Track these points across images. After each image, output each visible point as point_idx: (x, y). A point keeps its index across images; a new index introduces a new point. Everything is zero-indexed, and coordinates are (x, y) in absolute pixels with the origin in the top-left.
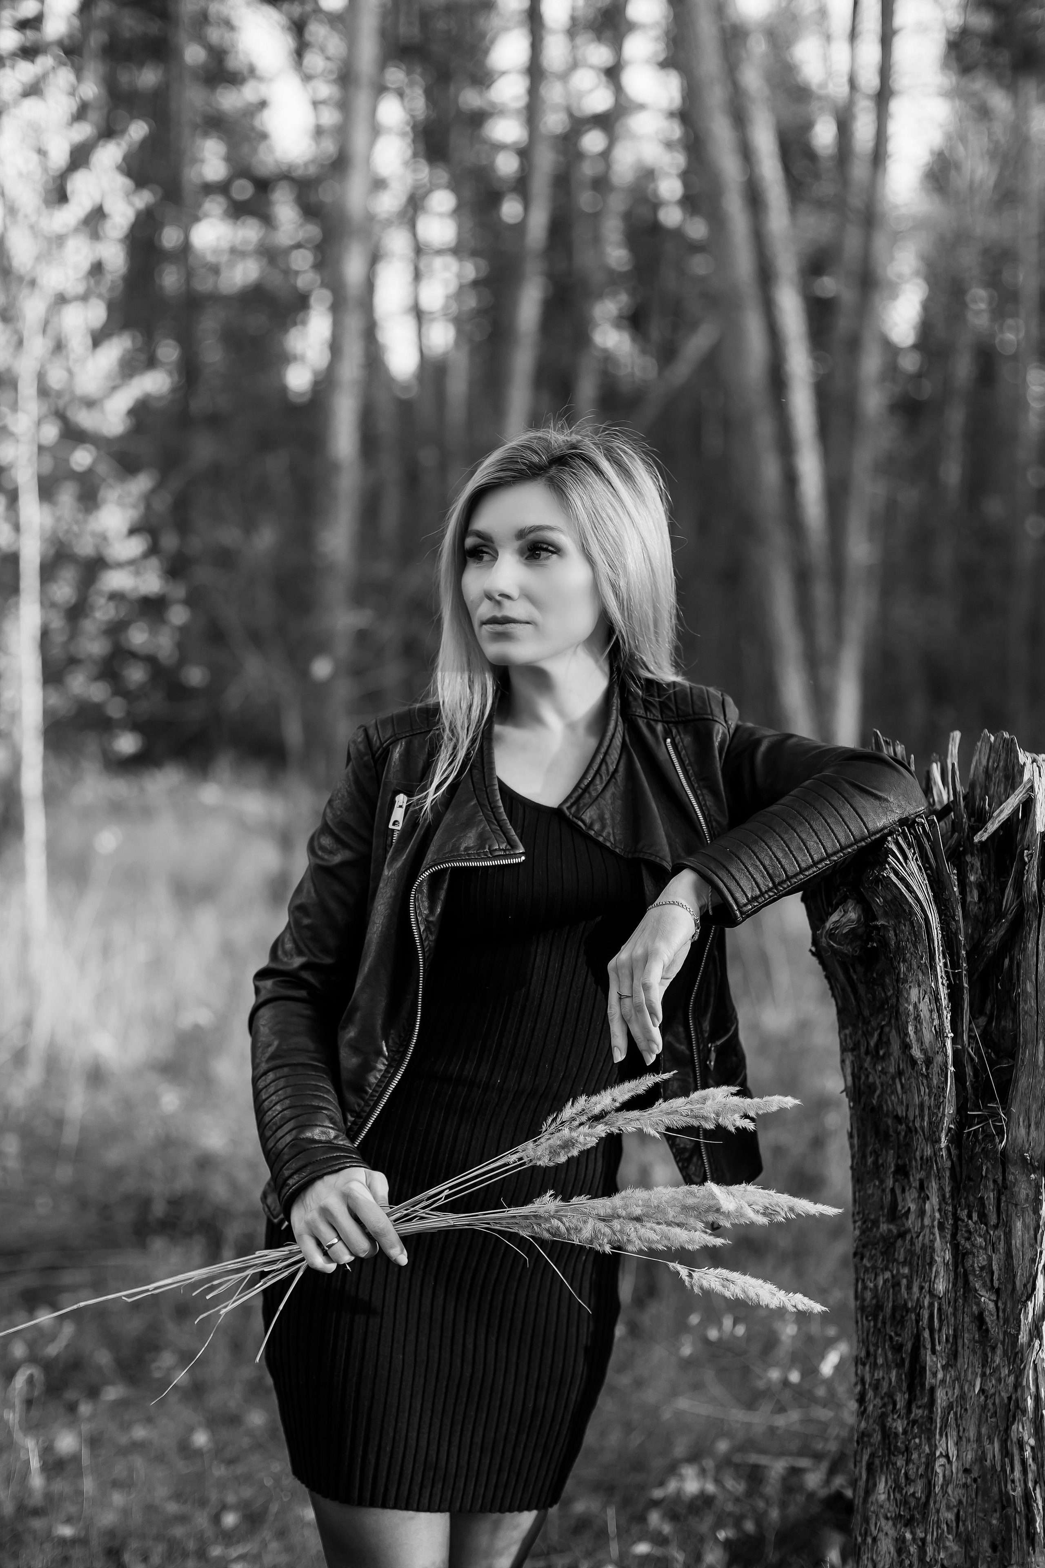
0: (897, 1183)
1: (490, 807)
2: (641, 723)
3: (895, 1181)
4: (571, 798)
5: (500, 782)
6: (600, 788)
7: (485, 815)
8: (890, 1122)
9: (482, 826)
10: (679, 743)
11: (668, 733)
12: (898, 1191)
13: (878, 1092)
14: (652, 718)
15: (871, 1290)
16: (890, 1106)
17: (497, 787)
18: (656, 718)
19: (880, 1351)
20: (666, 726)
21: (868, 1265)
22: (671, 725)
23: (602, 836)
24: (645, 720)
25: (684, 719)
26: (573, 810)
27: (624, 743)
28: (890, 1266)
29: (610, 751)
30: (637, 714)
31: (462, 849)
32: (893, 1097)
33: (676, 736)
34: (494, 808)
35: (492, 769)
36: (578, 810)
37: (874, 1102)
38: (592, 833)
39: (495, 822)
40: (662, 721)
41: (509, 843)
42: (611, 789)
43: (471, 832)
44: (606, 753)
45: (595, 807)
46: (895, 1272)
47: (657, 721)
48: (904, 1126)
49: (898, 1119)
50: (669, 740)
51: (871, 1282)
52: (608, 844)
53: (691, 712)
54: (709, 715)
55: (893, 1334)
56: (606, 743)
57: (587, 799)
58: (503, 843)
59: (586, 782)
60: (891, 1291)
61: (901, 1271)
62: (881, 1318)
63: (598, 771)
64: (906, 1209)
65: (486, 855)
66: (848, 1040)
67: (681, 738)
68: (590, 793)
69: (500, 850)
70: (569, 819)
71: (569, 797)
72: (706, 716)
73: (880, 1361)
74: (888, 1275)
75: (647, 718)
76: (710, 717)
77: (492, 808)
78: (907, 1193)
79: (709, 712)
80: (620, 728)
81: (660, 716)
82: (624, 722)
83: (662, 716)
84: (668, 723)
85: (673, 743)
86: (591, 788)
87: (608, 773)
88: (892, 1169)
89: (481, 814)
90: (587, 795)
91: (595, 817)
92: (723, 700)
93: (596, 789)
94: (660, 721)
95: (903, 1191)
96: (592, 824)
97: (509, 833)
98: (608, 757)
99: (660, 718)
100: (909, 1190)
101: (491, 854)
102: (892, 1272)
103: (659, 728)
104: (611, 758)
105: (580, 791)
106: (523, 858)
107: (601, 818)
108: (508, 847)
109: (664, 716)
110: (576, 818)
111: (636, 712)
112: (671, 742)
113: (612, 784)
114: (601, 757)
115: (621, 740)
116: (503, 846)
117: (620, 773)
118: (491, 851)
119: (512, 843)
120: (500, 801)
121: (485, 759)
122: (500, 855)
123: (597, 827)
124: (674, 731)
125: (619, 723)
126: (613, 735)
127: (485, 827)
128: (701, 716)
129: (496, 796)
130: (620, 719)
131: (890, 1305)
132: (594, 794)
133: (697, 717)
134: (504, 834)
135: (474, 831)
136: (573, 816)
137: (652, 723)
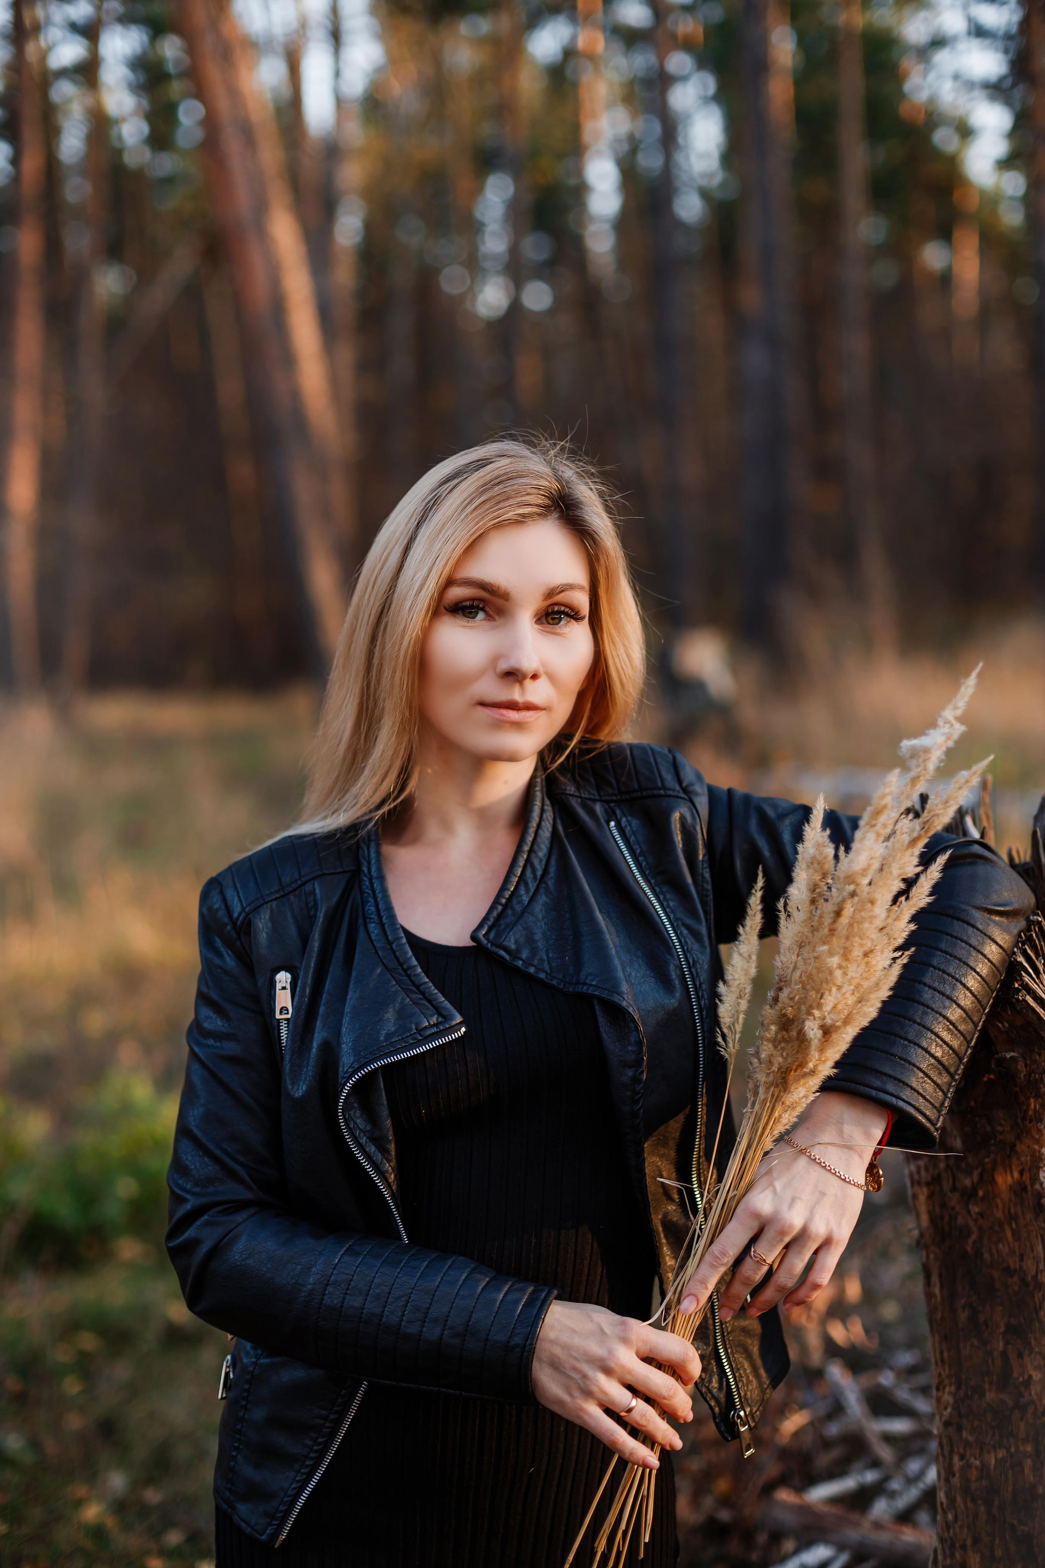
0: (1010, 1346)
1: (403, 969)
2: (575, 803)
3: (1007, 1343)
4: (489, 919)
5: (406, 932)
6: (526, 899)
7: (398, 982)
8: (996, 1274)
9: (399, 1000)
10: (626, 826)
11: (610, 815)
12: (1012, 1356)
13: (974, 1237)
14: (587, 796)
15: (977, 1468)
16: (996, 1255)
17: (404, 940)
18: (592, 797)
19: (997, 1541)
20: (606, 806)
21: (971, 1439)
22: (612, 805)
23: (533, 966)
24: (579, 800)
25: (627, 797)
26: (492, 935)
27: (555, 831)
28: (1005, 1441)
29: (536, 847)
30: (568, 792)
31: (382, 1038)
32: (1001, 1246)
33: (621, 818)
34: (407, 971)
35: (392, 917)
36: (498, 936)
37: (969, 1249)
38: (520, 963)
39: (414, 989)
40: (601, 801)
41: (440, 1014)
42: (542, 899)
43: (387, 1012)
44: (531, 851)
45: (520, 928)
46: (1013, 1450)
47: (594, 801)
48: (1016, 1278)
49: (1008, 1271)
50: (612, 824)
51: (975, 1459)
52: (542, 976)
53: (636, 786)
54: (660, 789)
55: (1015, 1522)
56: (530, 839)
57: (510, 917)
58: (432, 1016)
59: (507, 894)
60: (1010, 1472)
61: (1021, 1448)
62: (996, 1503)
63: (522, 877)
64: (1026, 1377)
65: (415, 1039)
66: (923, 1173)
67: (628, 821)
68: (513, 909)
69: (431, 1026)
70: (487, 949)
71: (485, 919)
72: (656, 792)
73: (999, 1553)
74: (1001, 1454)
75: (581, 797)
76: (662, 792)
77: (405, 971)
78: (1026, 1359)
79: (660, 784)
80: (549, 815)
81: (596, 793)
82: (553, 805)
83: (599, 794)
84: (607, 802)
85: (619, 826)
86: (515, 901)
87: (535, 877)
88: (1002, 1330)
89: (394, 983)
90: (509, 912)
91: (522, 940)
92: (674, 758)
93: (520, 902)
94: (598, 800)
95: (1020, 1355)
96: (518, 950)
97: (436, 999)
98: (533, 855)
99: (597, 797)
100: (1030, 1355)
101: (421, 1035)
102: (1008, 1450)
103: (598, 808)
104: (537, 856)
105: (500, 908)
106: (463, 1029)
107: (530, 940)
108: (440, 1019)
109: (602, 793)
110: (497, 946)
111: (565, 790)
112: (615, 826)
113: (542, 891)
114: (525, 856)
115: (550, 829)
116: (434, 1020)
117: (552, 875)
118: (420, 1031)
119: (444, 1013)
120: (414, 959)
121: (381, 906)
122: (433, 1034)
123: (524, 955)
124: (618, 812)
125: (546, 808)
126: (539, 826)
127: (403, 999)
128: (649, 792)
129: (407, 953)
130: (547, 802)
131: (1010, 1489)
132: (518, 908)
133: (645, 793)
134: (430, 1002)
135: (391, 1010)
136: (493, 944)
137: (589, 802)
